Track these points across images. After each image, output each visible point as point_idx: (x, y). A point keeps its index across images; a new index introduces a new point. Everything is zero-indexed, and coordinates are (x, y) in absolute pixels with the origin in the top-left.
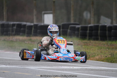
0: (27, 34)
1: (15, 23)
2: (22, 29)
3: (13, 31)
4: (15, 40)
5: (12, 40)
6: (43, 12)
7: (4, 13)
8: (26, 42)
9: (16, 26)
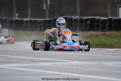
0: (102, 28)
1: (88, 17)
2: (96, 24)
3: (86, 26)
4: (89, 35)
5: (86, 36)
6: (118, 5)
7: (77, 8)
8: (100, 37)
9: (89, 20)
